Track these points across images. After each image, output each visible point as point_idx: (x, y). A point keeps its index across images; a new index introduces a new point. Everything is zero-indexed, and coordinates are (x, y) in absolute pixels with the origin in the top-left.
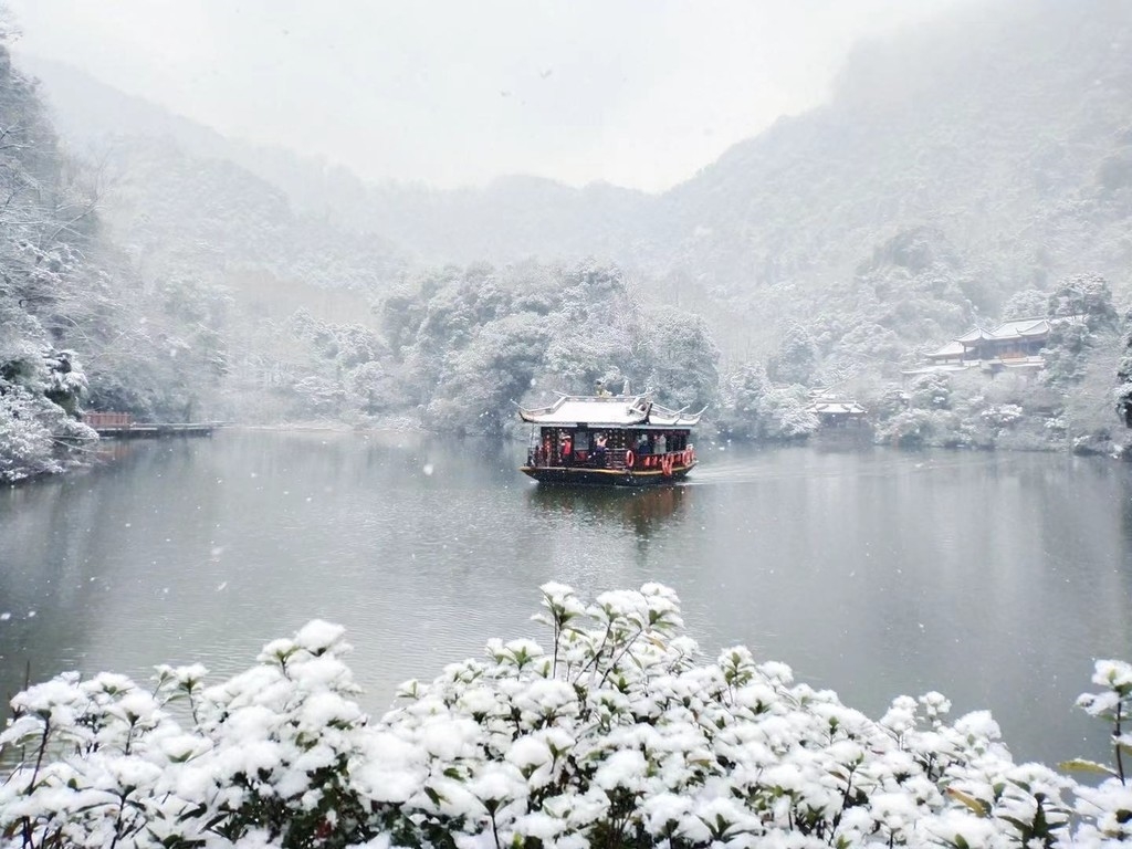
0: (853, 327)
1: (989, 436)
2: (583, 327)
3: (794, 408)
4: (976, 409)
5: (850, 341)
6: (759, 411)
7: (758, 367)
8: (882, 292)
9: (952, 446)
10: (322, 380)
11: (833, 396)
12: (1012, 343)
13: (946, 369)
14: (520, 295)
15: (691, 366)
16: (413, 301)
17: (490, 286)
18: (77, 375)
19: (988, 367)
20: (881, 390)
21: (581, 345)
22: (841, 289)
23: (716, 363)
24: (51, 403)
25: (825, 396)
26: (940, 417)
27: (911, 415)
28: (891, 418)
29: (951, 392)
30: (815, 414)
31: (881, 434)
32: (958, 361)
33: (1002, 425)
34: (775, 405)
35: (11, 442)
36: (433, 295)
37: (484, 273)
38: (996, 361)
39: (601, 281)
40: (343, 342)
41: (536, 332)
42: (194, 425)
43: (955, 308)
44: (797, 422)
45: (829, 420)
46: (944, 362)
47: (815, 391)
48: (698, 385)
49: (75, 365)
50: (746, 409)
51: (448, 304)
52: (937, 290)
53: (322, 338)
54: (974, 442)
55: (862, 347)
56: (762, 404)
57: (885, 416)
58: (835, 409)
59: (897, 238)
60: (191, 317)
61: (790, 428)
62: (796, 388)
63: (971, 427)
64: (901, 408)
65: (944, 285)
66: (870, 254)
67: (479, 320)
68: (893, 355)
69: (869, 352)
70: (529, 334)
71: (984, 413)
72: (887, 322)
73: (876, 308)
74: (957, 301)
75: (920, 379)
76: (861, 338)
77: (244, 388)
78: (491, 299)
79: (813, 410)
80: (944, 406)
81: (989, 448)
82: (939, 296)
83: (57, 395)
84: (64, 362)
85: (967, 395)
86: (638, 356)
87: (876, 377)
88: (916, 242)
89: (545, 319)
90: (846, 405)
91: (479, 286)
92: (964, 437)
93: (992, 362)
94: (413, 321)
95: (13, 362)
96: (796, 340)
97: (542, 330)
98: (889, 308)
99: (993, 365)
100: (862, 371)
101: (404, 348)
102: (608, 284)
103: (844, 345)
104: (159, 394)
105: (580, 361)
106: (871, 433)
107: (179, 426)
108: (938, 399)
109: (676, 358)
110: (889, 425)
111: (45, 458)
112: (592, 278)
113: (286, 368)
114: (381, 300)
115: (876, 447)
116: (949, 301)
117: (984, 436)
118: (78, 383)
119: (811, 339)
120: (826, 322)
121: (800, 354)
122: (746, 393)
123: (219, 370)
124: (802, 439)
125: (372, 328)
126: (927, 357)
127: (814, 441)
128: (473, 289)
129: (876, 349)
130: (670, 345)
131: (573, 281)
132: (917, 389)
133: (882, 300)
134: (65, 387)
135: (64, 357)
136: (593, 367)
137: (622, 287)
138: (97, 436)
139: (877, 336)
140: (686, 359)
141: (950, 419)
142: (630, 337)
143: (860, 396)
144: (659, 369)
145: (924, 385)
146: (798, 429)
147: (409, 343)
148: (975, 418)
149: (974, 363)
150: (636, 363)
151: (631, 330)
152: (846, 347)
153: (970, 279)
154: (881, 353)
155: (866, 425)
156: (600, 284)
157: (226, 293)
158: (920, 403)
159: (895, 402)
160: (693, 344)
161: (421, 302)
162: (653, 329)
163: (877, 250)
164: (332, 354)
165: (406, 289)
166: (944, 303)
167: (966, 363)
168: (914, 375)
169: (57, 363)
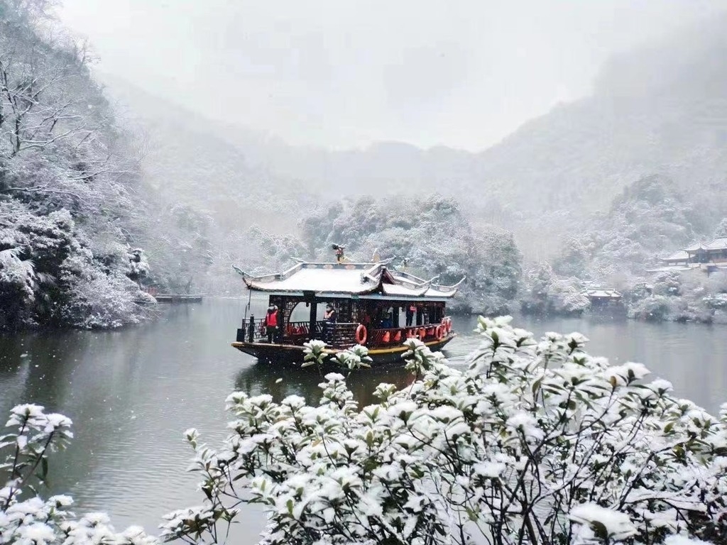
0: (611, 240)
1: (708, 314)
2: (434, 237)
3: (572, 293)
4: (699, 295)
5: (608, 249)
6: (549, 294)
7: (547, 265)
8: (631, 217)
9: (683, 320)
10: (267, 269)
11: (598, 286)
12: (721, 252)
13: (678, 269)
14: (392, 217)
15: (506, 263)
16: (323, 220)
17: (373, 211)
18: (144, 264)
19: (706, 268)
20: (632, 282)
21: (434, 249)
22: (601, 215)
23: (521, 262)
24: (130, 280)
25: (593, 285)
26: (673, 301)
27: (653, 299)
28: (640, 301)
29: (681, 284)
30: (587, 297)
31: (632, 311)
32: (684, 263)
33: (717, 307)
34: (559, 290)
35: (113, 304)
36: (336, 217)
37: (369, 203)
38: (711, 264)
39: (444, 208)
40: (280, 245)
41: (403, 240)
42: (192, 296)
43: (681, 228)
44: (575, 302)
45: (596, 301)
46: (674, 264)
47: (586, 282)
48: (511, 276)
49: (143, 258)
50: (540, 293)
51: (346, 223)
52: (669, 217)
53: (267, 242)
54: (698, 319)
55: (617, 253)
56: (551, 291)
57: (635, 299)
58: (600, 294)
59: (641, 181)
60: (191, 228)
61: (569, 305)
62: (573, 279)
63: (695, 308)
64: (647, 294)
65: (672, 213)
66: (621, 192)
67: (365, 232)
68: (638, 259)
69: (621, 256)
70: (398, 242)
71: (705, 299)
72: (634, 237)
73: (625, 228)
74: (682, 224)
75: (660, 275)
76: (616, 248)
77: (218, 273)
78: (373, 219)
79: (587, 295)
80: (676, 293)
81: (708, 322)
82: (671, 221)
83: (133, 276)
84: (137, 256)
85: (691, 286)
86: (471, 257)
87: (628, 274)
88: (654, 185)
89: (408, 232)
90: (608, 292)
91: (365, 212)
92: (691, 315)
93: (708, 264)
94: (323, 232)
95: (110, 256)
96: (572, 248)
97: (407, 239)
98: (634, 228)
99: (709, 267)
100: (619, 270)
101: (317, 250)
102: (449, 210)
103: (605, 251)
104: (173, 276)
105: (433, 259)
106: (626, 310)
107: (184, 296)
108: (672, 289)
109: (497, 258)
110: (639, 305)
111: (130, 313)
112: (438, 206)
113: (244, 261)
114: (303, 220)
115: (629, 320)
116: (678, 224)
117: (705, 314)
118: (145, 269)
119: (582, 247)
120: (592, 237)
121: (575, 257)
122: (540, 282)
123: (208, 262)
124: (578, 313)
125: (296, 236)
126: (663, 261)
127: (586, 315)
128: (362, 213)
129: (627, 254)
130: (493, 250)
131: (427, 208)
132: (657, 281)
133: (630, 222)
134: (137, 270)
135: (136, 253)
136: (442, 263)
137: (458, 212)
138: (155, 301)
139: (627, 246)
140: (504, 259)
141: (681, 302)
142: (465, 245)
143: (618, 285)
144: (485, 265)
145: (662, 279)
146: (575, 307)
147: (320, 246)
148: (699, 301)
149: (696, 265)
150: (470, 261)
151: (466, 239)
152: (606, 253)
153: (691, 209)
154: (631, 258)
155: (622, 305)
156: (444, 210)
157: (208, 214)
158: (660, 291)
159: (642, 290)
160: (508, 249)
161: (328, 221)
162: (481, 239)
163: (626, 189)
164: (272, 253)
165: (319, 212)
166: (673, 225)
167: (691, 265)
168: (655, 272)
169: (133, 257)
